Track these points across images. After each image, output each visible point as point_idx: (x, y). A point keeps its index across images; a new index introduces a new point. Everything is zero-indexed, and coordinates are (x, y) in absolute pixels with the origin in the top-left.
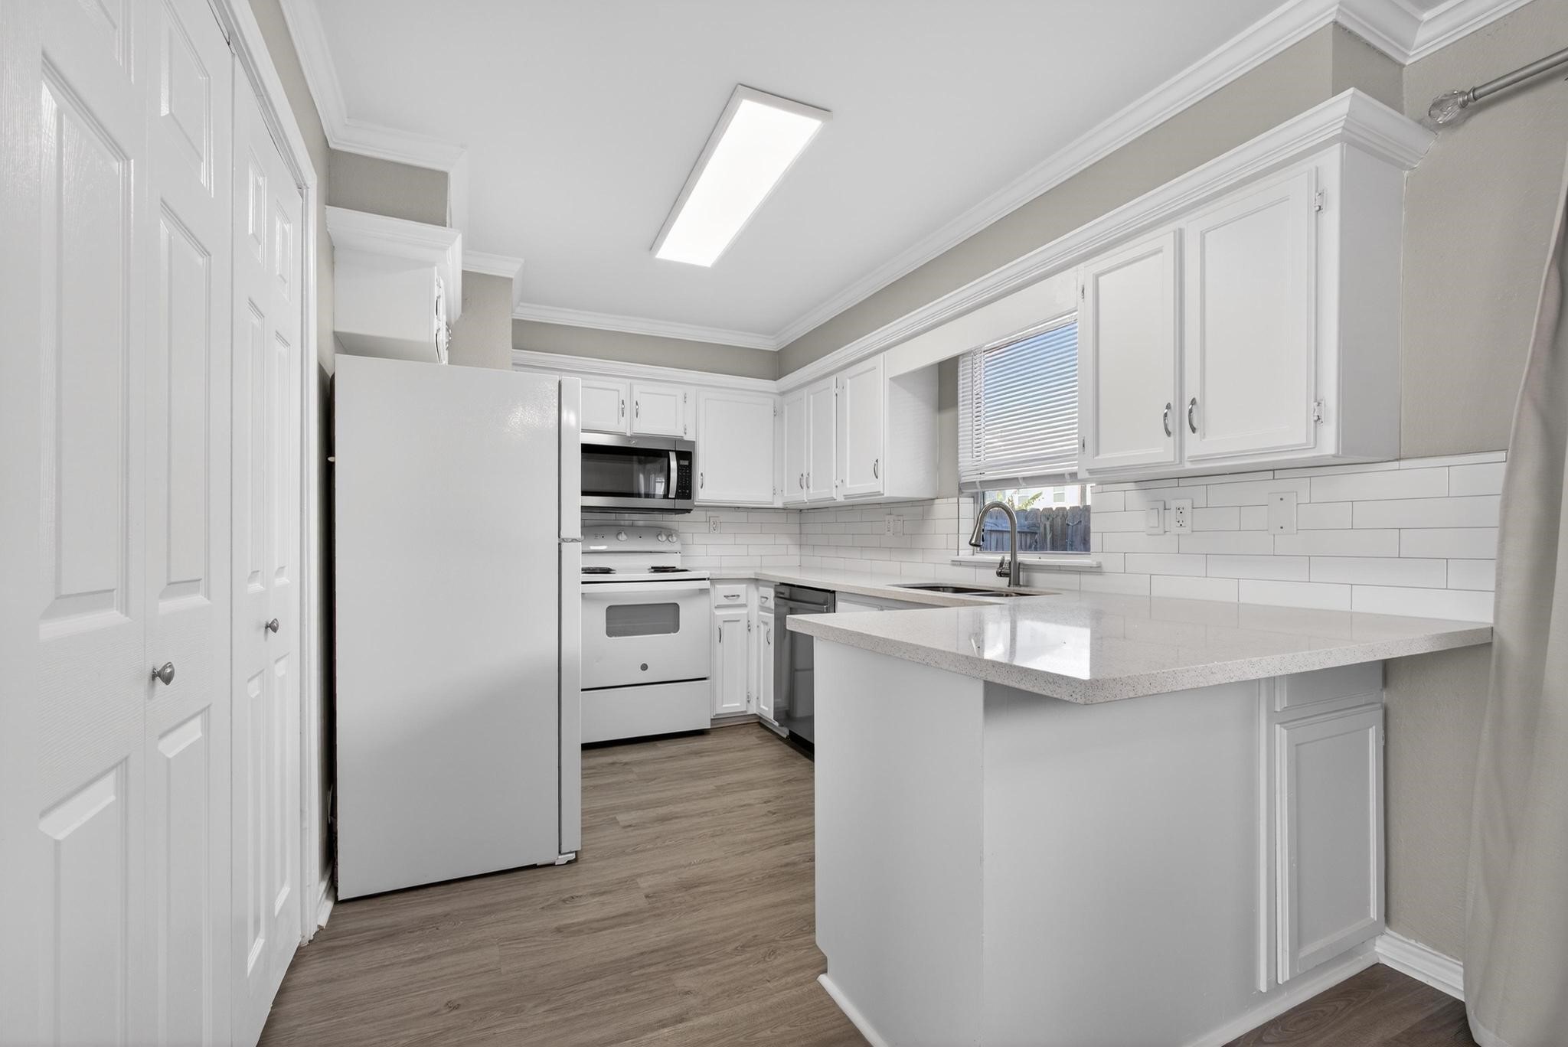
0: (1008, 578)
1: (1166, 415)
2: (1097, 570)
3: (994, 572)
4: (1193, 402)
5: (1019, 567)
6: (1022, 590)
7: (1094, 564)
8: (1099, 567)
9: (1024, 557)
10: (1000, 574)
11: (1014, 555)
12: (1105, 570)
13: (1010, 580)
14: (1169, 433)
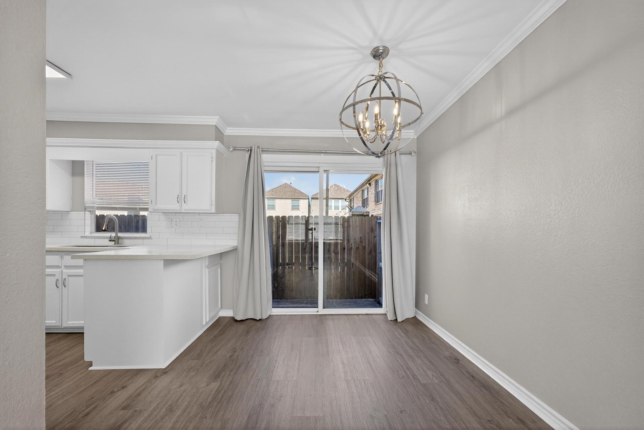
0: (114, 242)
1: (178, 198)
2: (150, 238)
3: (108, 240)
4: (185, 196)
5: (119, 238)
6: (120, 245)
7: (149, 236)
8: (151, 237)
9: (120, 235)
10: (110, 241)
11: (117, 234)
12: (152, 238)
13: (115, 242)
14: (178, 202)
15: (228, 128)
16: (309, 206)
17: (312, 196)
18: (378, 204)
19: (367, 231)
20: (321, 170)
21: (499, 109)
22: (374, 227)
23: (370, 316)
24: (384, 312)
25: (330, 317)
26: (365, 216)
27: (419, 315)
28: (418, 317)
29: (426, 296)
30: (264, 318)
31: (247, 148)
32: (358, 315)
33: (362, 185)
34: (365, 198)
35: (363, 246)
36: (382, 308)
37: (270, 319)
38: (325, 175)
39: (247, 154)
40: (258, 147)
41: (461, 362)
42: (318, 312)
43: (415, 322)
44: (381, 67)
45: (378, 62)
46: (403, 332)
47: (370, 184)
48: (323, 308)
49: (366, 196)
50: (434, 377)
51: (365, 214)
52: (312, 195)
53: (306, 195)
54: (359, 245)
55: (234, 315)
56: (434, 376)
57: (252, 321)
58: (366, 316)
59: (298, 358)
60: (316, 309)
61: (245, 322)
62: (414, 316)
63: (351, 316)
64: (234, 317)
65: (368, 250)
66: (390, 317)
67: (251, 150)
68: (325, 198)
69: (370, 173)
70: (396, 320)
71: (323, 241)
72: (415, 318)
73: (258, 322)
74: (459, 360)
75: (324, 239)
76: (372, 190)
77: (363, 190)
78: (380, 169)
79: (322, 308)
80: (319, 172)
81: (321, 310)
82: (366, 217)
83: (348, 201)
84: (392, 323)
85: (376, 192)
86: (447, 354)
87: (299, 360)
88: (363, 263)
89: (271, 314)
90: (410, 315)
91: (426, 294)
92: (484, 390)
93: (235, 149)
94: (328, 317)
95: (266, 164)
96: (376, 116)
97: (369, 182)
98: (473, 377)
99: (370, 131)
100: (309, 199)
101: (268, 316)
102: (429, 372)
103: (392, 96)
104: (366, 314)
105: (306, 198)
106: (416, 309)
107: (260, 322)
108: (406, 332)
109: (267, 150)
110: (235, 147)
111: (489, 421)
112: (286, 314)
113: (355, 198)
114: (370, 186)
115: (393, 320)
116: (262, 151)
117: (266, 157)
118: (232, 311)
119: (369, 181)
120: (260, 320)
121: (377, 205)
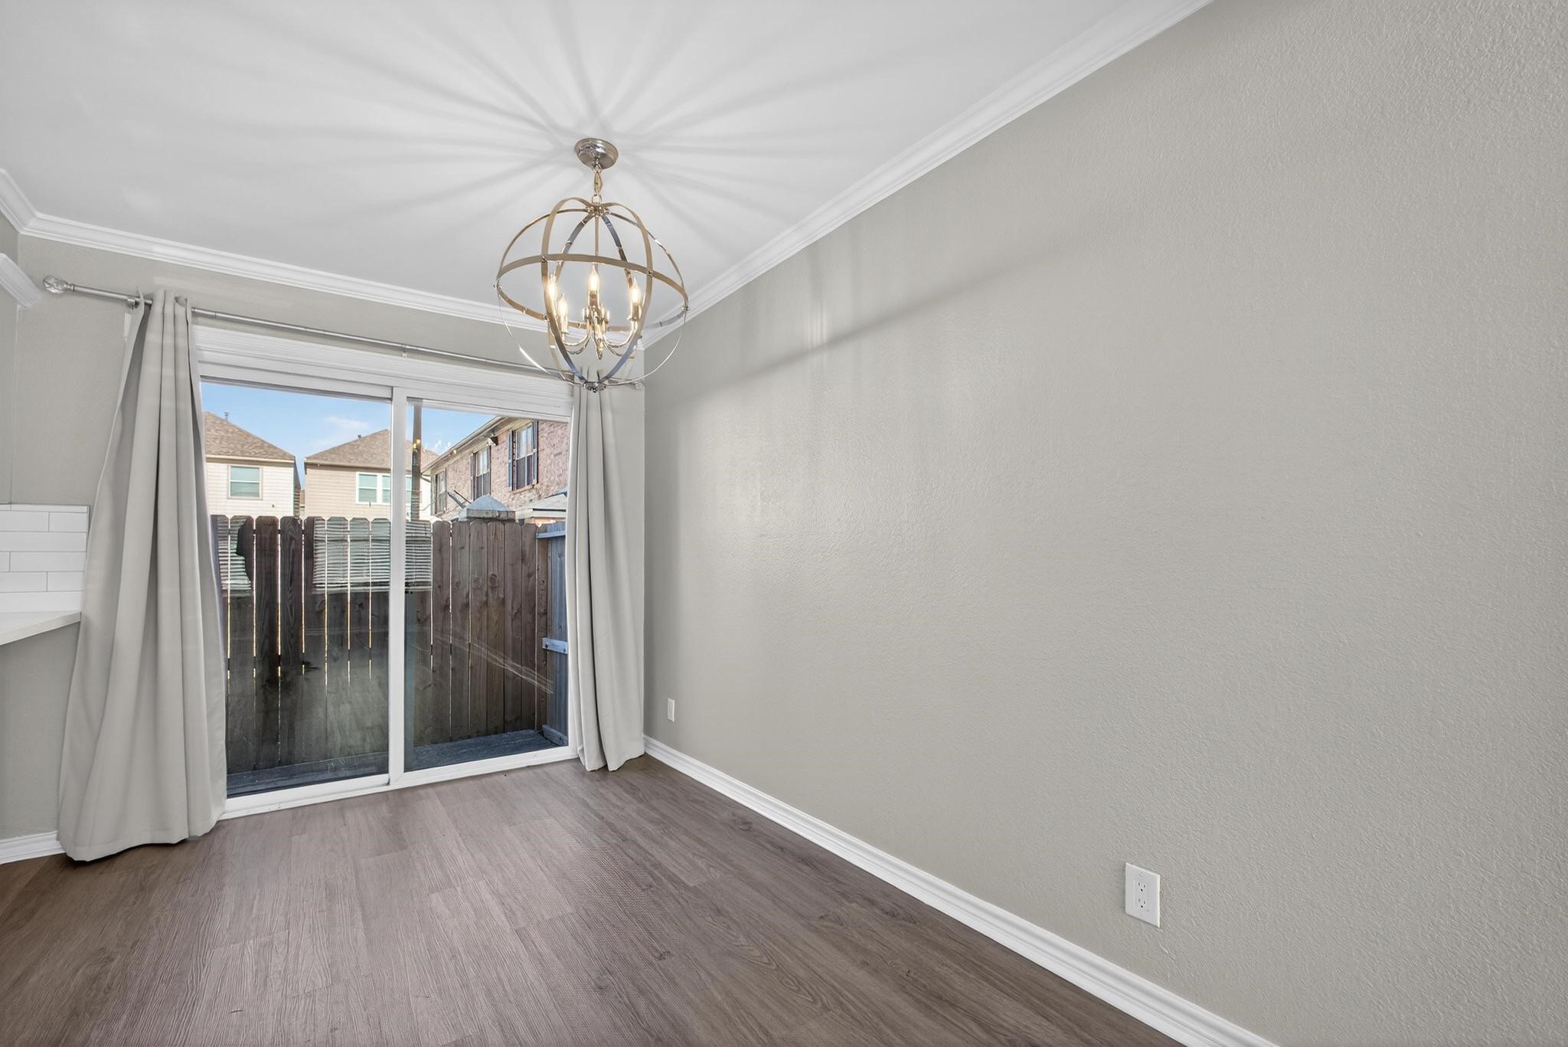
15: (39, 215)
16: (297, 486)
17: (307, 458)
18: (520, 493)
19: (508, 561)
20: (400, 396)
21: (817, 328)
22: (527, 549)
23: (539, 771)
24: (573, 754)
25: (430, 790)
26: (503, 521)
27: (652, 747)
28: (652, 753)
29: (672, 703)
30: (200, 834)
31: (130, 296)
32: (505, 773)
33: (475, 440)
34: (481, 473)
35: (498, 597)
36: (567, 745)
37: (222, 833)
38: (409, 410)
39: (128, 317)
40: (177, 299)
41: (754, 826)
42: (388, 784)
43: (645, 764)
44: (599, 185)
45: (591, 173)
46: (626, 791)
47: (495, 440)
48: (405, 772)
49: (483, 470)
50: (711, 869)
51: (503, 516)
52: (309, 455)
53: (285, 455)
54: (487, 595)
55: (63, 848)
56: (712, 867)
57: (149, 849)
58: (530, 772)
59: (359, 914)
60: (381, 778)
61: (118, 861)
62: (643, 753)
63: (488, 779)
64: (65, 854)
65: (512, 608)
66: (591, 763)
67: (149, 306)
68: (408, 471)
69: (494, 412)
70: (606, 767)
71: (403, 588)
72: (645, 756)
73: (176, 851)
74: (751, 823)
75: (407, 584)
76: (502, 454)
77: (476, 453)
78: (561, 411)
79: (403, 770)
80: (391, 399)
81: (398, 777)
82: (507, 525)
83: (429, 478)
84: (597, 776)
85: (513, 460)
86: (725, 815)
87: (365, 919)
88: (498, 644)
89: (221, 819)
90: (635, 751)
91: (669, 700)
92: (805, 868)
93: (72, 291)
94: (422, 792)
95: (208, 355)
96: (593, 296)
97: (493, 433)
98: (782, 849)
99: (570, 324)
100: (294, 465)
101: (213, 824)
102: (700, 863)
103: (620, 259)
104: (528, 767)
105: (284, 460)
106: (647, 737)
107: (187, 848)
108: (633, 790)
109: (214, 314)
110: (74, 285)
111: (822, 917)
112: (282, 808)
113: (450, 474)
114: (497, 444)
115: (597, 769)
116: (194, 314)
117: (208, 338)
118: (53, 835)
119: (493, 431)
120: (183, 842)
121: (515, 494)
